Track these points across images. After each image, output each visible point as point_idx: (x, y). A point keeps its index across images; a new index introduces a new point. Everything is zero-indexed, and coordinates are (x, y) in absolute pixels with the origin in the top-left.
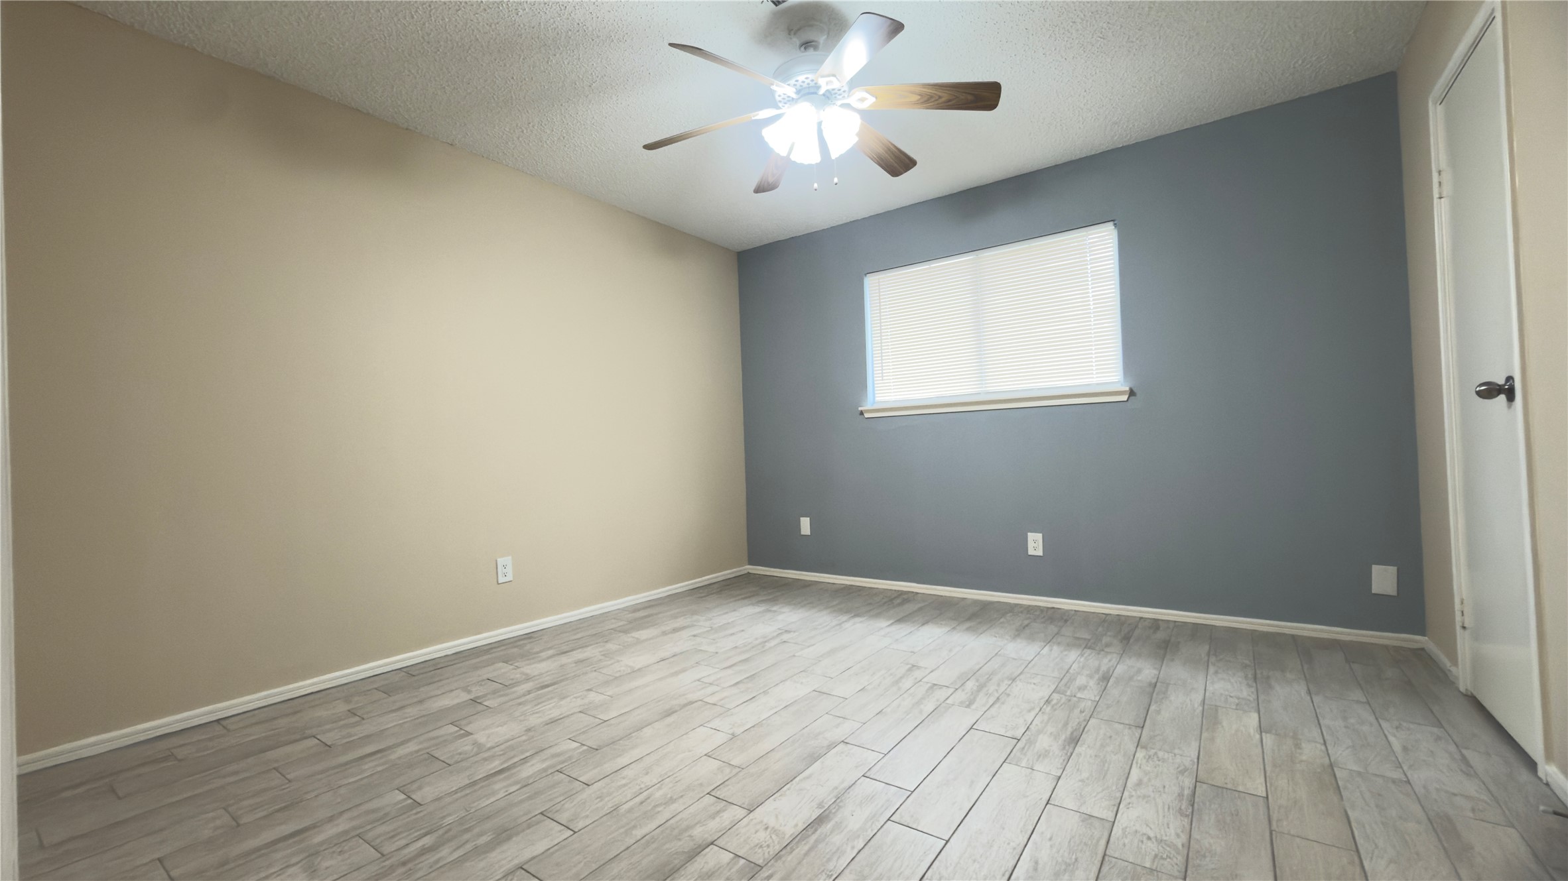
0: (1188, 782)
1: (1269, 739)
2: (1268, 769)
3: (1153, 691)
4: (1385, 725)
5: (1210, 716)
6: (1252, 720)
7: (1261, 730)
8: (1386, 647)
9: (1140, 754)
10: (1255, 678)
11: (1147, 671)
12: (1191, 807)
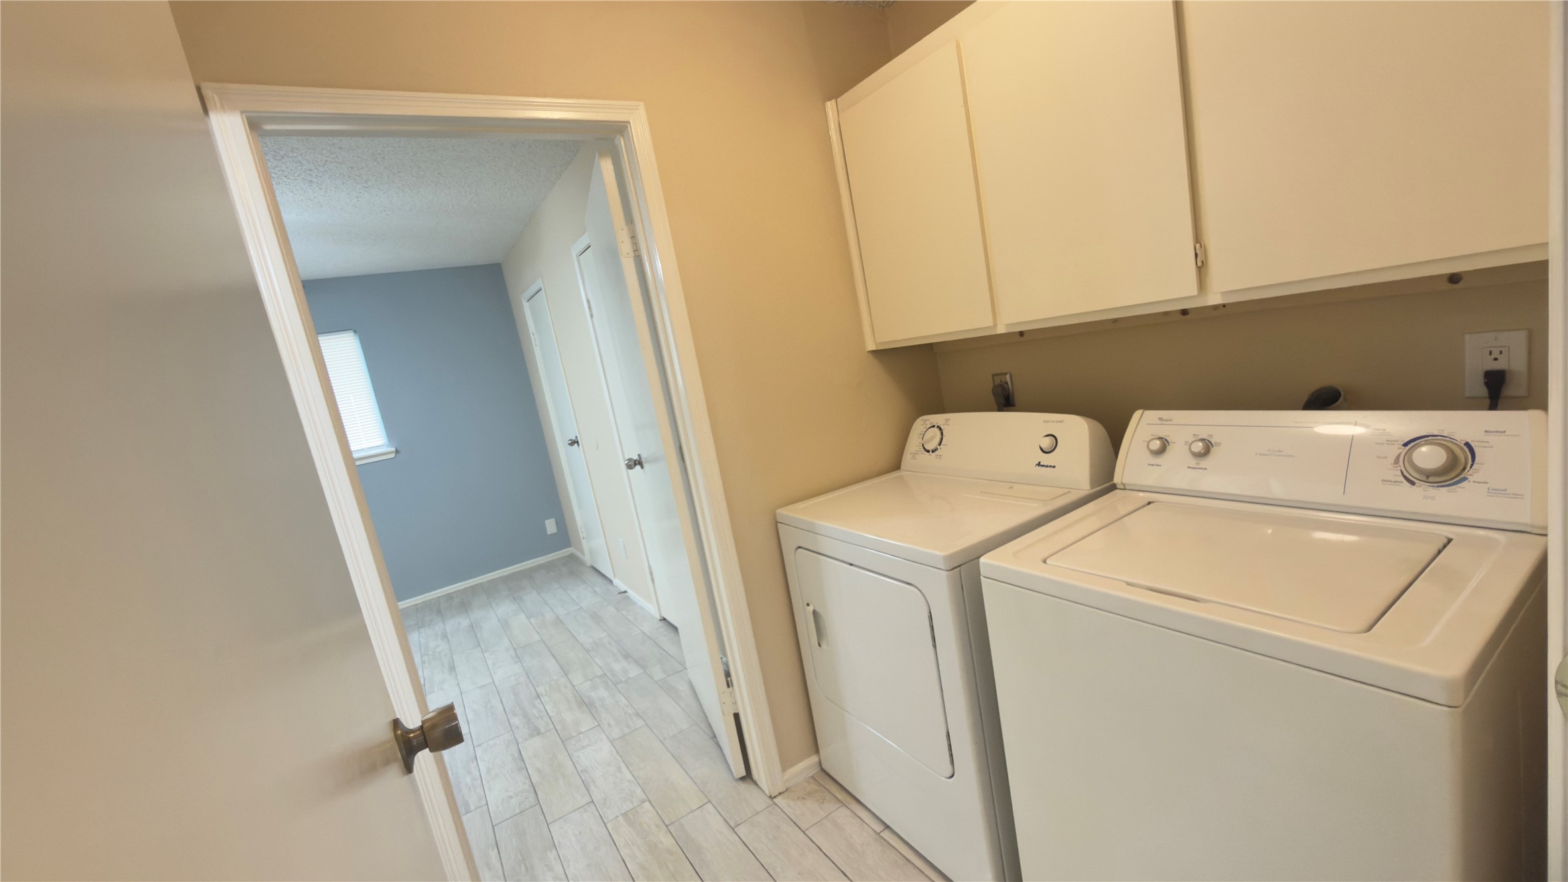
0: (512, 652)
1: (533, 620)
2: (537, 630)
3: (473, 629)
4: (569, 592)
5: (505, 625)
6: (522, 617)
7: (528, 618)
8: (558, 559)
9: (486, 655)
10: (514, 599)
11: (463, 622)
12: (518, 658)
